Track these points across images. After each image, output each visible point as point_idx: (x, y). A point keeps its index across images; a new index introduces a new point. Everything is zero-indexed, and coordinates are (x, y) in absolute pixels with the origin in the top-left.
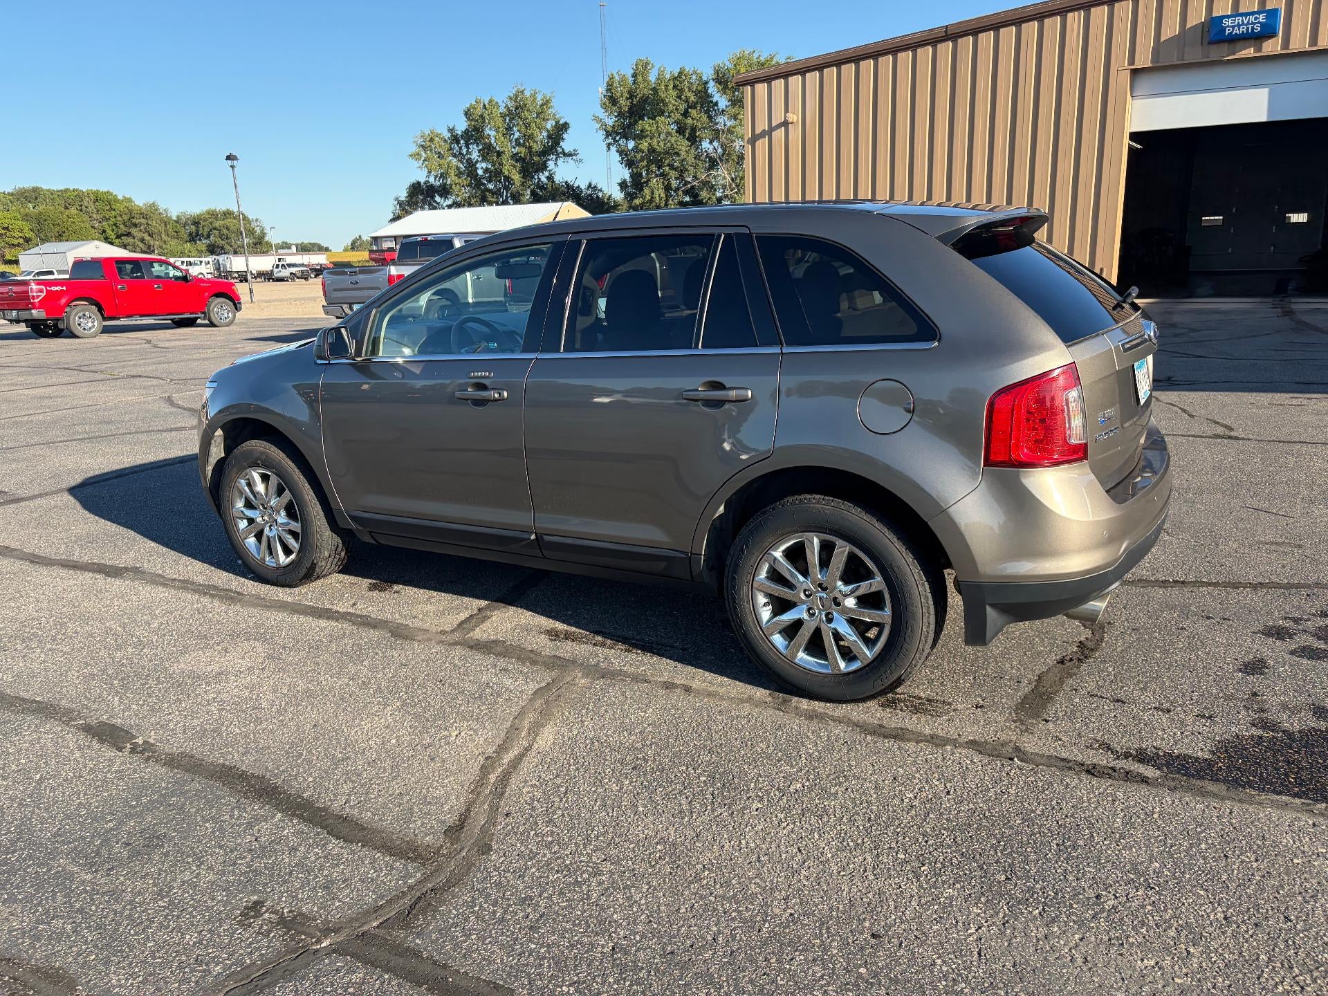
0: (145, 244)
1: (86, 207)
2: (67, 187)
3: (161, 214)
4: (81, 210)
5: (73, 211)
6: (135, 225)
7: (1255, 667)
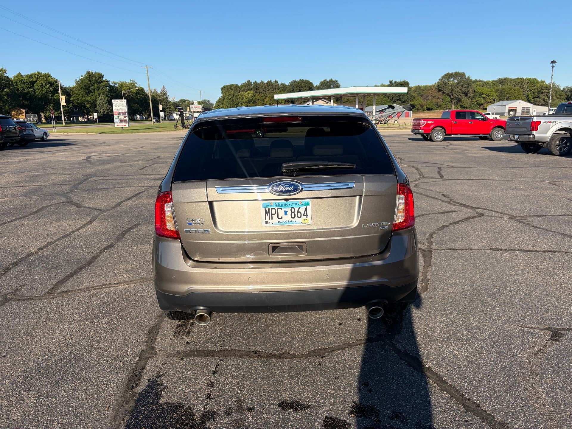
0: (544, 101)
1: (523, 86)
2: (518, 77)
3: (556, 87)
4: (521, 87)
5: (517, 87)
6: (542, 93)
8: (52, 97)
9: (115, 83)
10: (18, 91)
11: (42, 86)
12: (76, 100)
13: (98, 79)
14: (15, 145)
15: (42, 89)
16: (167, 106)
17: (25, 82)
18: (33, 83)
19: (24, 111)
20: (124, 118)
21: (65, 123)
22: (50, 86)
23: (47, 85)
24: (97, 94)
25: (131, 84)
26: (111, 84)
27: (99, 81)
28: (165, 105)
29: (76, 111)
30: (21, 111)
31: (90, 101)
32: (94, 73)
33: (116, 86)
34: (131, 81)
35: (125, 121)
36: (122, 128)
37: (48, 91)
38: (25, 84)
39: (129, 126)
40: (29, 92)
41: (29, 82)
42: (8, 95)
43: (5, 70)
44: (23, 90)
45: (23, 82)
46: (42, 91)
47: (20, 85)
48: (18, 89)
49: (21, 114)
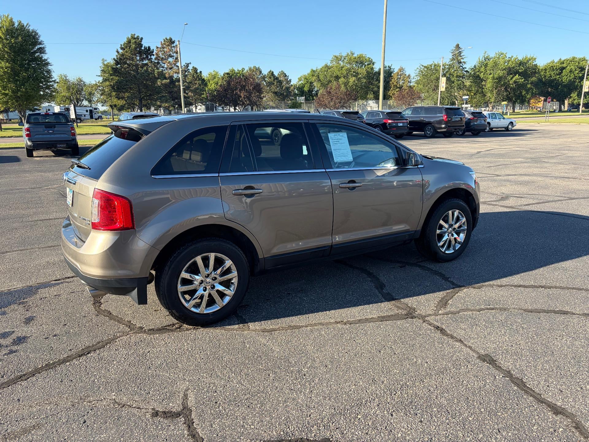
7: (29, 321)
8: (578, 84)
10: (545, 78)
11: (571, 71)
14: (466, 133)
15: (571, 75)
17: (555, 68)
18: (562, 69)
19: (543, 98)
21: (583, 112)
22: (579, 71)
23: (576, 70)
30: (540, 99)
37: (576, 76)
38: (554, 71)
40: (556, 79)
41: (559, 69)
42: (532, 83)
43: (535, 59)
44: (551, 76)
45: (552, 68)
46: (570, 77)
47: (549, 72)
48: (545, 76)
49: (539, 102)
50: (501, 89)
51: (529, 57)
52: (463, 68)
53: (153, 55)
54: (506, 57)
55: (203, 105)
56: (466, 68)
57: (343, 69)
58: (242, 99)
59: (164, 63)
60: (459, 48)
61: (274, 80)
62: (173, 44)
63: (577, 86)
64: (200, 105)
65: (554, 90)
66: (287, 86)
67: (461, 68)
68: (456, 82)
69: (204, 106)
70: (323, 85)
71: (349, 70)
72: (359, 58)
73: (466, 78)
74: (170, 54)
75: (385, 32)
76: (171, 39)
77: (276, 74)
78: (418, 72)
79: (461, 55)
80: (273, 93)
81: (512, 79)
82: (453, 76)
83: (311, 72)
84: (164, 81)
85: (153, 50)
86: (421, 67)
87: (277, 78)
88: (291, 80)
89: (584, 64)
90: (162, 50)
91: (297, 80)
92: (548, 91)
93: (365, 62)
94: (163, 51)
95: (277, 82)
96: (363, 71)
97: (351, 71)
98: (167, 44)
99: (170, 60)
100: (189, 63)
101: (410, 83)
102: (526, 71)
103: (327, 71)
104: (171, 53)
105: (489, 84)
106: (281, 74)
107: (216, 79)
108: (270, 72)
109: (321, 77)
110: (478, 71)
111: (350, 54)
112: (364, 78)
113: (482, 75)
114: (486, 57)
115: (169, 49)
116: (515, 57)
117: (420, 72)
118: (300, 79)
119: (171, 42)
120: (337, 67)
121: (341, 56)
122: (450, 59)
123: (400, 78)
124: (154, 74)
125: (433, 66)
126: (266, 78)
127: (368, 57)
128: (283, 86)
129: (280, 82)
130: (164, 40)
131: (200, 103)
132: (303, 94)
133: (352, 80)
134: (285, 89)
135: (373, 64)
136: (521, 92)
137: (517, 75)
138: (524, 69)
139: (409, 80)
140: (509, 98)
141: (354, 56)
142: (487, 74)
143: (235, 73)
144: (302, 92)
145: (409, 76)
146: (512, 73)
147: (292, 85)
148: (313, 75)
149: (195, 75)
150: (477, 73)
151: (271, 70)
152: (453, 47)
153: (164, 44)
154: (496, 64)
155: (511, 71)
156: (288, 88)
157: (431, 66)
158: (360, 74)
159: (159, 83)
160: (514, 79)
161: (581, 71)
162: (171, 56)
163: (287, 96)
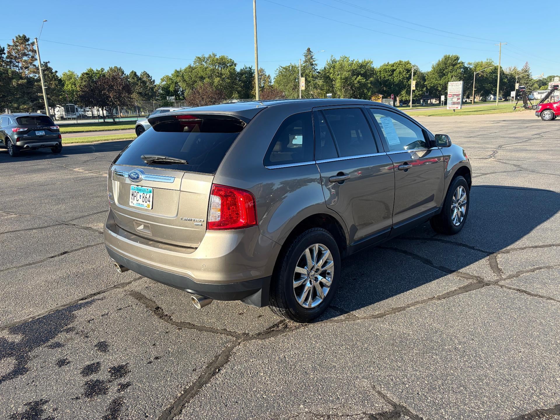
8: (407, 83)
9: (470, 64)
10: (380, 79)
11: (400, 73)
12: (430, 84)
13: (454, 61)
15: (400, 76)
16: (527, 85)
17: (387, 70)
18: (393, 71)
19: (381, 96)
20: (457, 100)
21: (413, 106)
23: (404, 72)
24: (450, 77)
25: (487, 63)
26: (466, 65)
27: (454, 63)
28: (525, 83)
29: (427, 94)
30: (379, 96)
31: (442, 84)
32: (450, 56)
33: (471, 67)
34: (487, 60)
35: (458, 103)
36: (454, 110)
37: (404, 77)
38: (387, 72)
39: (461, 108)
40: (389, 79)
41: (390, 70)
42: (371, 83)
43: (372, 62)
44: (385, 77)
45: (385, 71)
46: (400, 77)
47: (383, 73)
48: (381, 77)
49: (379, 99)
50: (348, 88)
51: (367, 60)
52: (315, 70)
53: (5, 54)
54: (349, 60)
55: (62, 106)
56: (317, 69)
57: (207, 69)
58: (111, 100)
59: (18, 62)
60: (310, 51)
61: (138, 80)
62: (28, 42)
63: (406, 85)
64: (58, 107)
65: (388, 88)
66: (151, 86)
67: (314, 69)
68: (312, 82)
69: (63, 108)
70: (188, 85)
71: (213, 71)
72: (222, 59)
73: (318, 79)
74: (25, 53)
75: (256, 34)
76: (24, 37)
77: (139, 74)
78: (278, 73)
79: (313, 58)
80: (138, 93)
81: (356, 79)
82: (309, 76)
83: (176, 72)
84: (20, 82)
85: (4, 48)
86: (281, 68)
87: (140, 79)
88: (154, 80)
89: (409, 67)
90: (14, 48)
91: (160, 81)
92: (383, 89)
93: (227, 63)
94: (16, 49)
95: (141, 83)
96: (226, 72)
97: (215, 72)
98: (20, 41)
99: (25, 58)
100: (47, 61)
101: (271, 83)
102: (366, 72)
103: (191, 72)
104: (26, 51)
105: (338, 84)
106: (144, 75)
107: (73, 80)
108: (132, 72)
109: (186, 77)
110: (328, 73)
111: (212, 55)
112: (228, 78)
113: (331, 76)
114: (333, 59)
115: (23, 47)
116: (356, 60)
117: (279, 72)
118: (163, 80)
119: (25, 39)
120: (201, 68)
121: (204, 58)
122: (304, 61)
123: (261, 79)
124: (7, 74)
125: (291, 67)
126: (129, 78)
127: (229, 58)
128: (147, 86)
129: (144, 83)
130: (17, 38)
131: (58, 104)
132: (169, 94)
133: (217, 80)
134: (149, 90)
135: (235, 65)
136: (364, 91)
137: (360, 76)
138: (364, 71)
139: (270, 80)
140: (354, 95)
141: (216, 57)
142: (336, 75)
143: (93, 73)
144: (167, 91)
145: (269, 76)
146: (355, 74)
147: (155, 85)
148: (178, 76)
149: (49, 75)
150: (328, 74)
151: (133, 71)
152: (305, 51)
153: (17, 42)
154: (342, 67)
155: (355, 73)
156: (152, 89)
157: (289, 67)
158: (224, 74)
159: (14, 83)
160: (358, 79)
161: (407, 72)
162: (26, 55)
163: (152, 96)
